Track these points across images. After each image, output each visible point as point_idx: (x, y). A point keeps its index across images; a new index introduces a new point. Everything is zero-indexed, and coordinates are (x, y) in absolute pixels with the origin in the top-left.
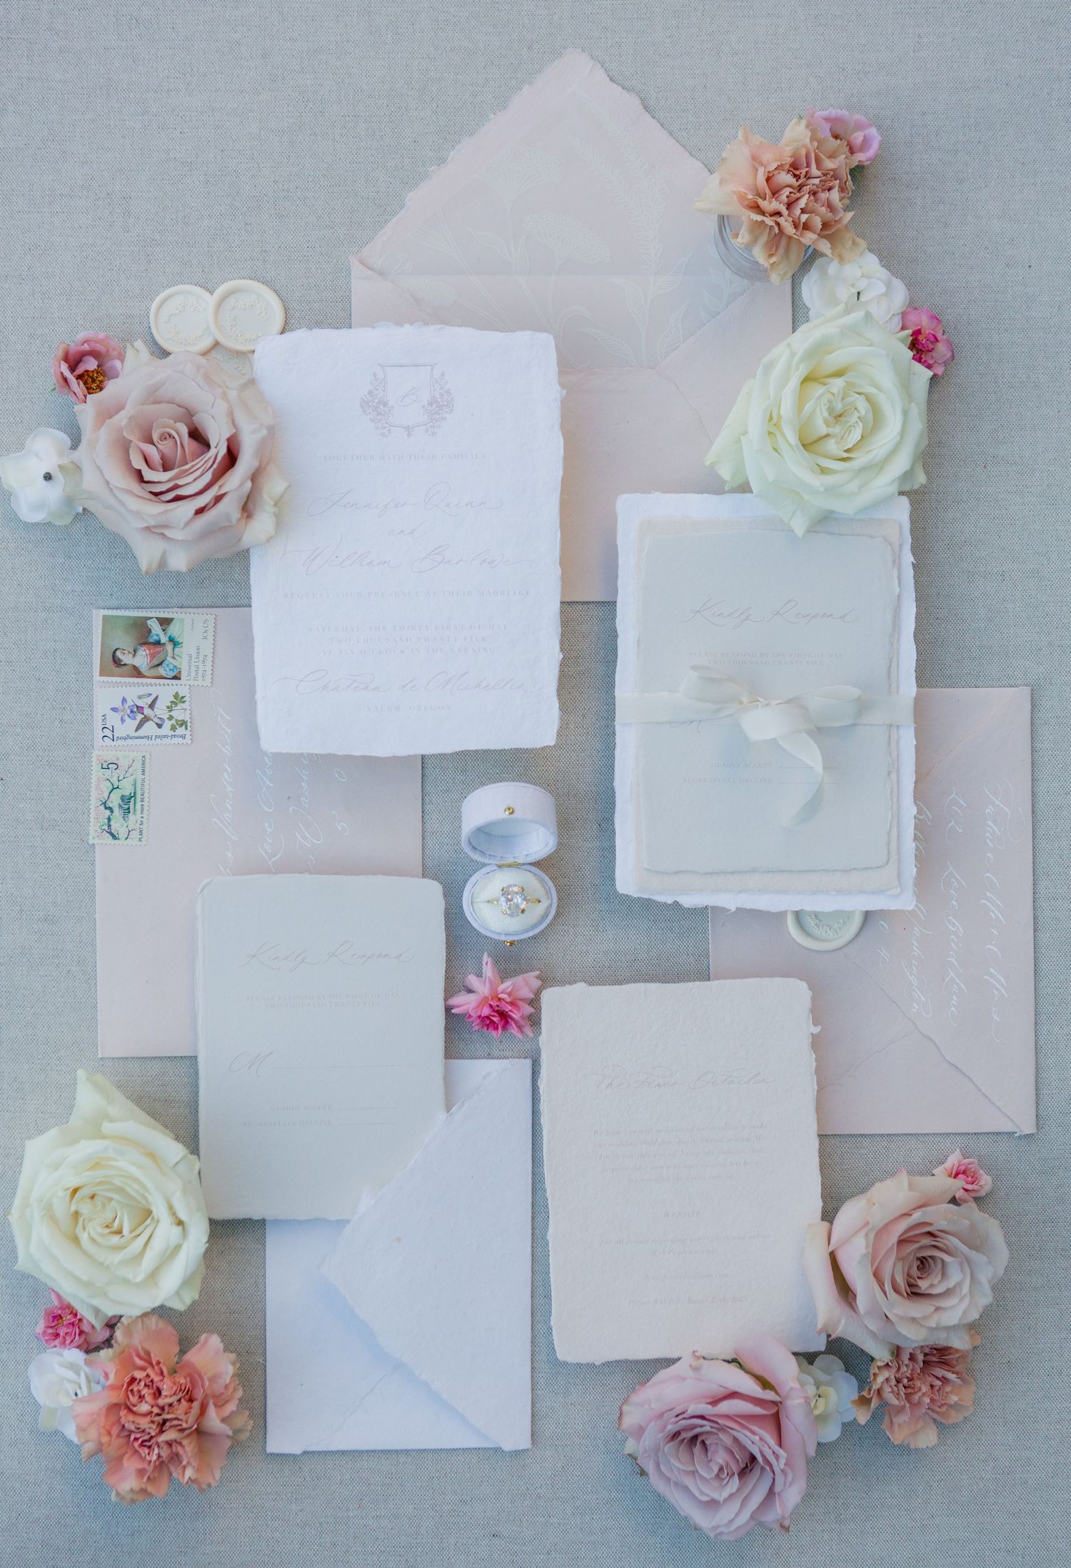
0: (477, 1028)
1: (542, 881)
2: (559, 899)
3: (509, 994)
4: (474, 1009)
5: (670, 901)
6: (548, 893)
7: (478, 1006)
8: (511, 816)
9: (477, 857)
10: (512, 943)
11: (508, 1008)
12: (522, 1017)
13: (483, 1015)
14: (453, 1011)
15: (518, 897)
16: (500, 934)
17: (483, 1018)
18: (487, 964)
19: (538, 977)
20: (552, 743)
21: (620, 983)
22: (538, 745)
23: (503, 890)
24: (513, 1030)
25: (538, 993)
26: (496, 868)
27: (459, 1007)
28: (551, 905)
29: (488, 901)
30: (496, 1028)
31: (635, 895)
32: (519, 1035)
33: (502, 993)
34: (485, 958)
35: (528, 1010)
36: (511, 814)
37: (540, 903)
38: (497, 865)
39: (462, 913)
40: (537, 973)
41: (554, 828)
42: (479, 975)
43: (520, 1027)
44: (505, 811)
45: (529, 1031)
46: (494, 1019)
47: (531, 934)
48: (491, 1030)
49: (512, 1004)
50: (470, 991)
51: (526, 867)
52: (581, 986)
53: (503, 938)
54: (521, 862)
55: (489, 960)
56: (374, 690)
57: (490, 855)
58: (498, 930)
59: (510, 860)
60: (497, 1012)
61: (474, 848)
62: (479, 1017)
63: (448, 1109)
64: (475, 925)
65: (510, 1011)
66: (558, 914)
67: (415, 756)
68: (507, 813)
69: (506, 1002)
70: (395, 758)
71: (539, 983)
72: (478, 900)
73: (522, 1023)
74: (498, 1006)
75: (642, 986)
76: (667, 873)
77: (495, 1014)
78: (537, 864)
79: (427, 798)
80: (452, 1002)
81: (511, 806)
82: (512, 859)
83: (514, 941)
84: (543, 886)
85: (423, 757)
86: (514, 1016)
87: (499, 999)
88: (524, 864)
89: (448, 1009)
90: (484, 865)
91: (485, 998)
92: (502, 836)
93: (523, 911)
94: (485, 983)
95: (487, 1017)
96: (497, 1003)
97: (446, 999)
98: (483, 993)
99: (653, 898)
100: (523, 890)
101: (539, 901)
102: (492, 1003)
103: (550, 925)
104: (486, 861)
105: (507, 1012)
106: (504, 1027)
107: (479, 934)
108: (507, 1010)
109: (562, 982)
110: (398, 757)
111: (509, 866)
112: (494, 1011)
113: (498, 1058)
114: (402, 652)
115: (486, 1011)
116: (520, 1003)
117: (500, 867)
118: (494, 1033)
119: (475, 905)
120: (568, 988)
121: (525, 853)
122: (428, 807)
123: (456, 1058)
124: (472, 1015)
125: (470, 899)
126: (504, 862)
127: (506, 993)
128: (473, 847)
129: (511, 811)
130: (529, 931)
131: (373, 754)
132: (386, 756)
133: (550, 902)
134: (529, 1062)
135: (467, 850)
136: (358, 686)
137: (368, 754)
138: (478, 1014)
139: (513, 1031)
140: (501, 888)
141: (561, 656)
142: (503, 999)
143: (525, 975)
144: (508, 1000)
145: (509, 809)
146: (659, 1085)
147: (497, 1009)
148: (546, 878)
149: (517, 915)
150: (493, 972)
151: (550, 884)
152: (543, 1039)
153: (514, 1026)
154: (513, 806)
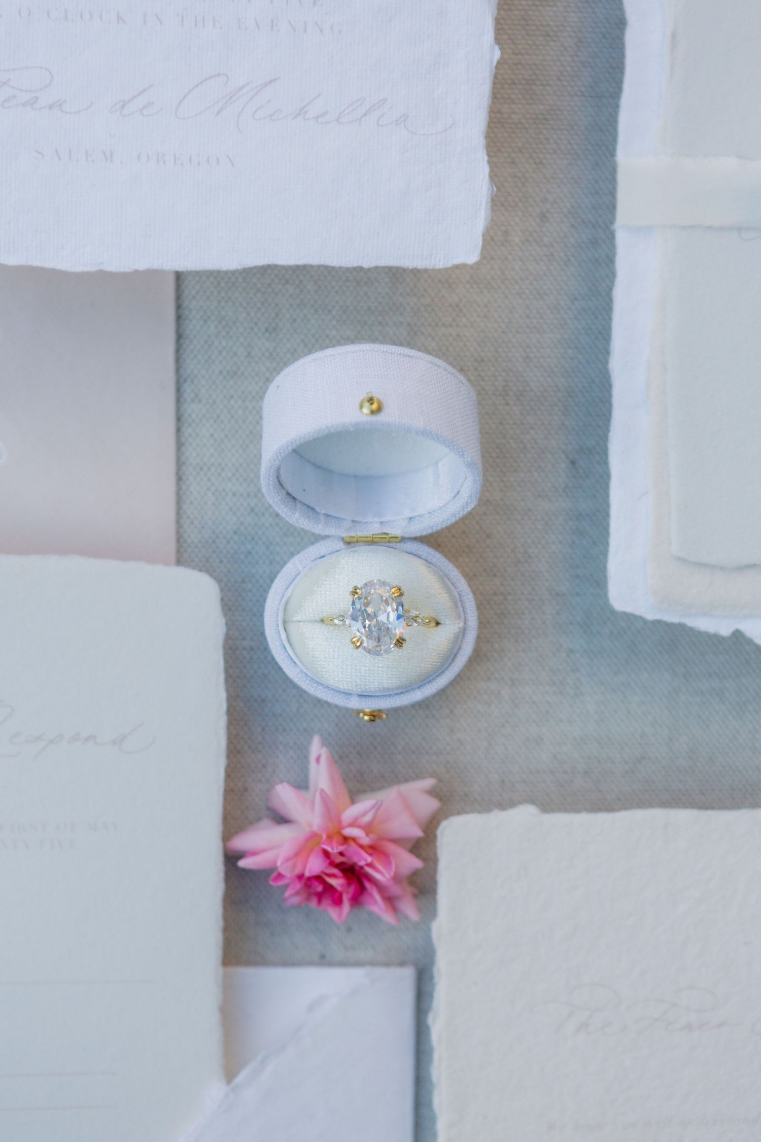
0: (296, 900)
1: (444, 579)
2: (483, 624)
3: (368, 829)
4: (288, 859)
5: (725, 629)
6: (457, 603)
7: (297, 854)
8: (374, 418)
9: (296, 518)
10: (375, 716)
11: (363, 859)
12: (396, 879)
13: (307, 874)
14: (242, 863)
15: (389, 609)
16: (348, 694)
17: (309, 879)
18: (318, 760)
19: (433, 792)
20: (472, 258)
21: (609, 808)
22: (440, 261)
23: (354, 592)
24: (376, 905)
25: (430, 827)
26: (341, 545)
27: (254, 853)
28: (463, 632)
29: (322, 621)
30: (337, 901)
31: (650, 616)
32: (388, 917)
33: (353, 824)
34: (316, 747)
35: (410, 862)
36: (373, 412)
37: (440, 627)
38: (343, 539)
39: (266, 649)
40: (429, 783)
41: (473, 453)
42: (302, 784)
43: (390, 901)
44: (361, 407)
45: (409, 908)
46: (333, 882)
47: (417, 696)
48: (326, 902)
49: (373, 849)
50: (282, 820)
51: (409, 546)
52: (526, 813)
53: (354, 703)
54: (397, 532)
55: (324, 752)
56: (51, 107)
57: (327, 516)
58: (343, 686)
59: (373, 529)
60: (339, 866)
61: (291, 497)
62: (300, 877)
63: (230, 1072)
64: (291, 672)
65: (370, 865)
66: (477, 657)
67: (152, 274)
68: (366, 410)
69: (361, 847)
70: (102, 275)
71: (432, 804)
72: (299, 618)
73: (395, 890)
74: (341, 854)
75: (657, 815)
76: (722, 568)
77: (335, 871)
78: (433, 540)
79: (188, 389)
80: (241, 842)
81: (376, 395)
82: (378, 525)
83: (380, 711)
84: (449, 591)
85: (179, 277)
86: (378, 876)
87: (346, 839)
88: (403, 539)
89: (231, 858)
90: (317, 538)
91: (314, 836)
92: (356, 477)
93: (400, 642)
94: (313, 804)
95: (318, 878)
96: (341, 848)
97: (228, 834)
98: (310, 825)
99: (690, 622)
100: (402, 595)
101: (438, 624)
102: (329, 849)
103: (459, 679)
104: (318, 529)
105: (362, 868)
106: (356, 900)
107: (302, 693)
108: (362, 863)
109: (485, 805)
110: (111, 275)
111: (372, 542)
112: (332, 864)
113: (343, 964)
114: (119, 19)
115: (315, 865)
116: (391, 848)
117: (349, 543)
118: (332, 912)
119: (292, 628)
120: (497, 817)
121: (408, 513)
122: (192, 409)
123: (250, 963)
124: (283, 872)
125: (281, 614)
126: (360, 534)
127: (360, 827)
128: (288, 494)
129: (375, 406)
130: (413, 689)
131: (49, 264)
132: (79, 269)
133: (461, 625)
134: (408, 974)
135: (274, 499)
136: (14, 97)
137: (37, 263)
138: (298, 871)
139: (375, 909)
140: (351, 589)
141: (497, 54)
142: (354, 839)
143: (404, 788)
144: (365, 840)
145: (371, 400)
146: (689, 1027)
147: (339, 859)
148: (454, 573)
149: (387, 651)
150: (332, 779)
151: (463, 585)
152: (441, 926)
153: (377, 897)
154: (381, 398)
